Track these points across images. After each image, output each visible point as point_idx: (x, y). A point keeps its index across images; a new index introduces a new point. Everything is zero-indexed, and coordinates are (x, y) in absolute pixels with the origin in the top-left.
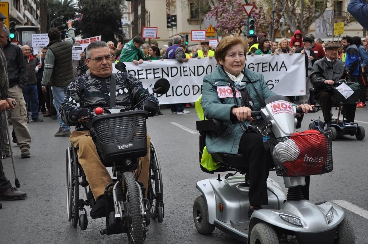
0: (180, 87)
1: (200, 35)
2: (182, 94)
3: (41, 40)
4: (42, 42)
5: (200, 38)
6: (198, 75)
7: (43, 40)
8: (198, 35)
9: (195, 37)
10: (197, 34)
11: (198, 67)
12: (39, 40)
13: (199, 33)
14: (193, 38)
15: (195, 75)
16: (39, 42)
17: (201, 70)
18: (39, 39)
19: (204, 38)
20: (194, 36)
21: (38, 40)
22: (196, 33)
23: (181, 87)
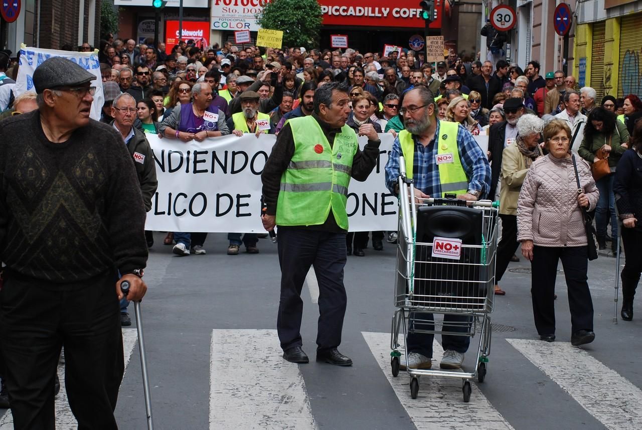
0: (181, 197)
2: (185, 211)
6: (233, 172)
8: (339, 41)
11: (234, 154)
15: (225, 172)
17: (240, 160)
23: (185, 196)
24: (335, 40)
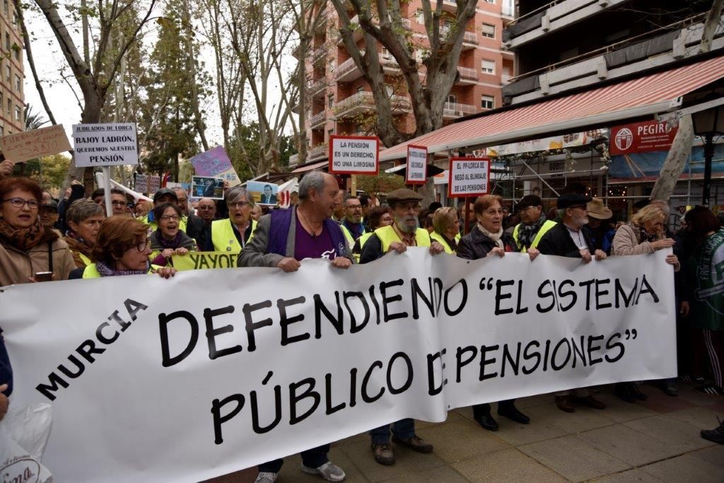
1: (360, 155)
2: (383, 390)
3: (109, 145)
4: (113, 149)
5: (360, 164)
7: (116, 144)
8: (353, 155)
9: (341, 159)
10: (349, 150)
12: (100, 144)
13: (356, 146)
14: (336, 164)
16: (99, 149)
18: (100, 140)
19: (370, 165)
20: (338, 154)
21: (95, 145)
22: (345, 146)
24: (342, 150)
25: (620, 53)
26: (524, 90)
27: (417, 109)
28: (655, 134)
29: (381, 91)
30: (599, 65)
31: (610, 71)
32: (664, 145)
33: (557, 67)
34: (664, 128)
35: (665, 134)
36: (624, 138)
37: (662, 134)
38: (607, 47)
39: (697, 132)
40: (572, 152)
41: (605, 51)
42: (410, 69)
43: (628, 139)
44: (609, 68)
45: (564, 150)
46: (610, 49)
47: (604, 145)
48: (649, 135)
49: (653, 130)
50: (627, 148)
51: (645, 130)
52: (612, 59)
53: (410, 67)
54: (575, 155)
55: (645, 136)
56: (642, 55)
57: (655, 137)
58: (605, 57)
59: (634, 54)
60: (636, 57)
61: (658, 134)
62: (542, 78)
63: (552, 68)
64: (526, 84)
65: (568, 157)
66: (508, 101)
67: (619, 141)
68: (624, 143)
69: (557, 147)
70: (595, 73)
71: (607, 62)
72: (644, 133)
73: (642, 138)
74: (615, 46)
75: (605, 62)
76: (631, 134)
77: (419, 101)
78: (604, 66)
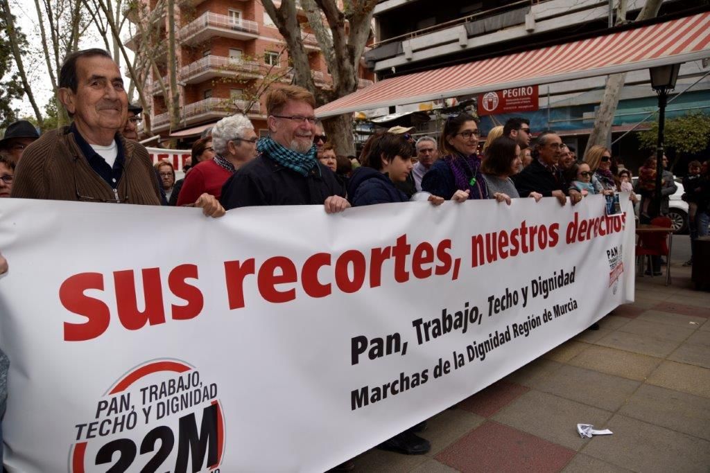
25: (479, 23)
26: (387, 56)
27: (342, 65)
28: (518, 97)
29: (299, 46)
30: (461, 33)
31: (471, 40)
32: (526, 107)
33: (419, 34)
34: (526, 91)
35: (527, 96)
36: (490, 100)
37: (524, 97)
38: (466, 17)
39: (655, 85)
40: (442, 113)
41: (463, 21)
42: (338, 23)
43: (495, 101)
44: (469, 37)
45: (435, 112)
46: (469, 19)
47: (472, 106)
48: (513, 98)
49: (516, 93)
50: (493, 109)
51: (509, 93)
52: (472, 28)
53: (339, 21)
54: (444, 116)
55: (509, 98)
56: (499, 26)
57: (518, 99)
58: (466, 27)
59: (491, 25)
60: (493, 28)
61: (521, 97)
62: (405, 44)
63: (414, 35)
64: (388, 49)
65: (438, 118)
66: (372, 66)
67: (486, 102)
68: (490, 105)
69: (427, 109)
70: (457, 40)
71: (467, 32)
72: (509, 96)
73: (507, 100)
74: (473, 17)
75: (465, 30)
76: (497, 96)
77: (344, 57)
78: (465, 35)
